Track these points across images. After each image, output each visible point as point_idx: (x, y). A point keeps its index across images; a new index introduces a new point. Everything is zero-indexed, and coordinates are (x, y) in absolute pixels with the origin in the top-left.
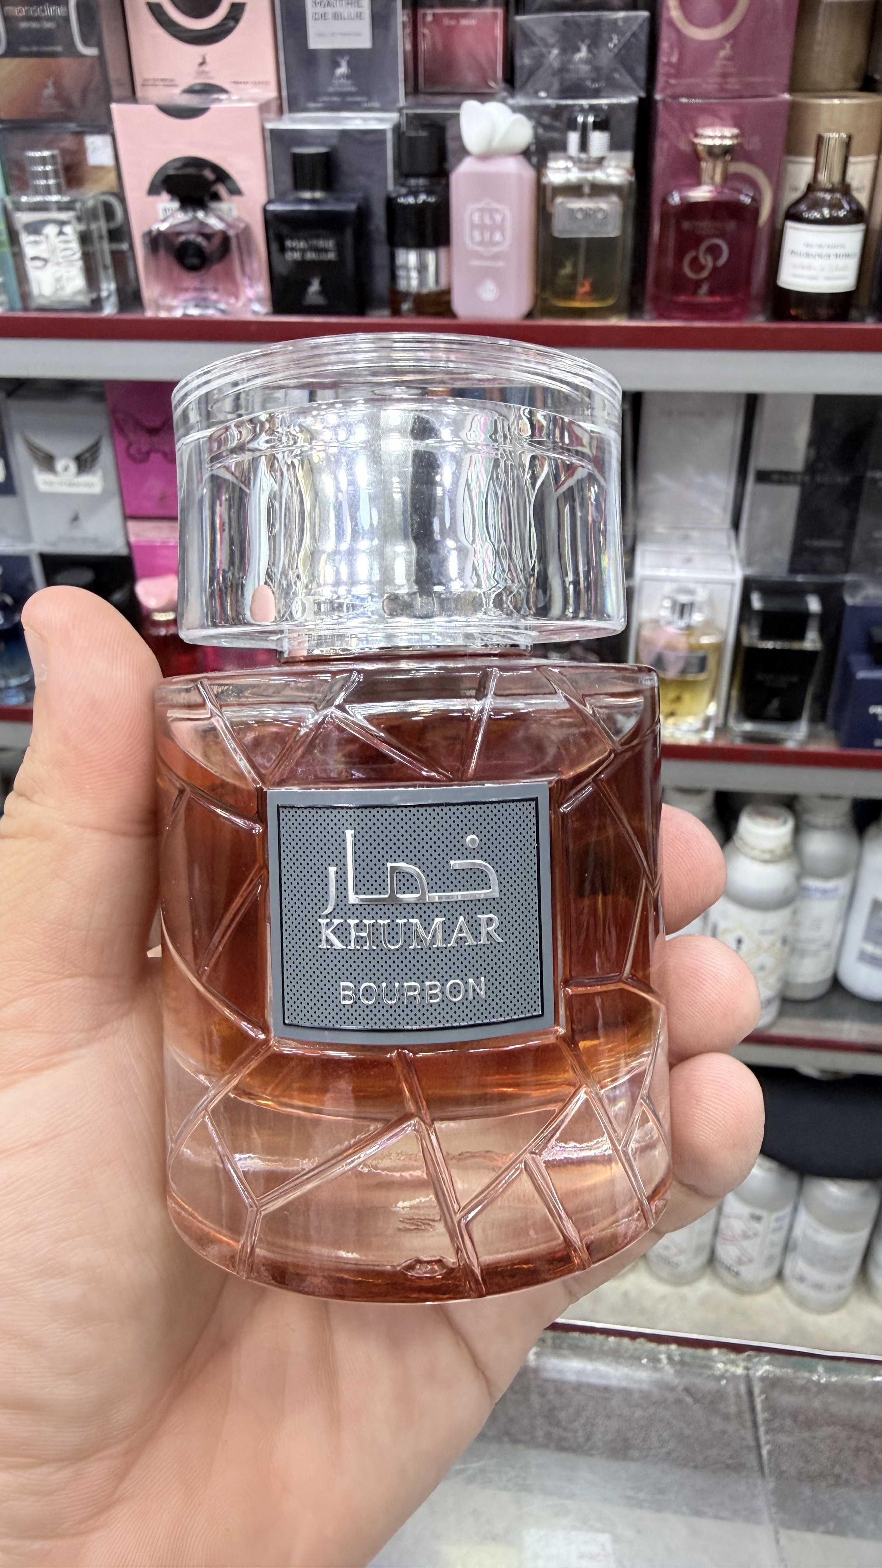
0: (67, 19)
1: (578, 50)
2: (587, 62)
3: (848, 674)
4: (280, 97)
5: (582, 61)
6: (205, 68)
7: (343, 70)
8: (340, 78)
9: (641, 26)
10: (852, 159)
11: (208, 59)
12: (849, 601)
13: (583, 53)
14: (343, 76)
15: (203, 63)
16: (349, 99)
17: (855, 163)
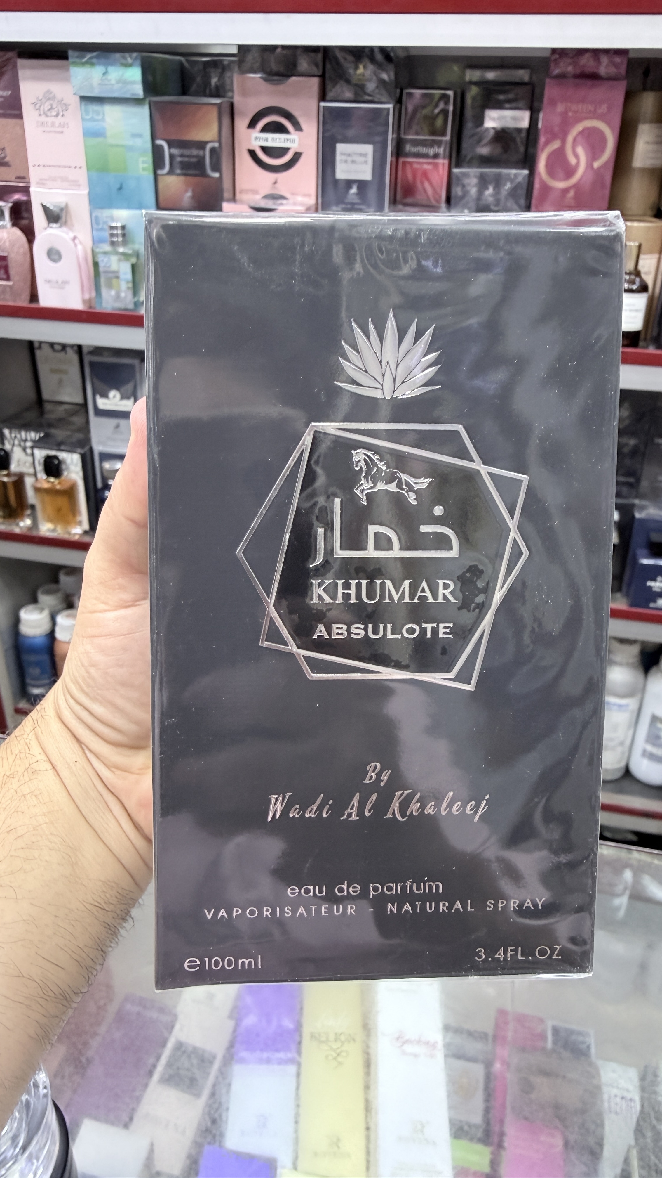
0: (204, 157)
1: (487, 189)
2: (493, 195)
3: (635, 560)
4: (317, 203)
5: (490, 195)
6: (277, 185)
7: (354, 190)
8: (352, 194)
9: (524, 178)
10: (642, 256)
11: (279, 181)
12: (637, 515)
13: (490, 191)
14: (354, 194)
15: (275, 183)
16: (356, 206)
17: (644, 259)
